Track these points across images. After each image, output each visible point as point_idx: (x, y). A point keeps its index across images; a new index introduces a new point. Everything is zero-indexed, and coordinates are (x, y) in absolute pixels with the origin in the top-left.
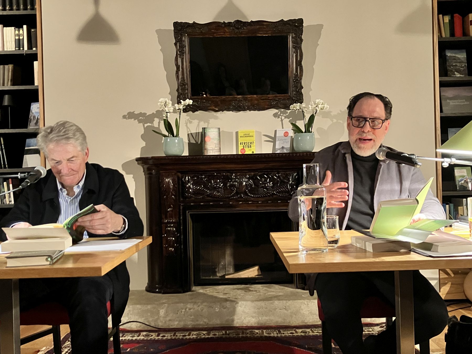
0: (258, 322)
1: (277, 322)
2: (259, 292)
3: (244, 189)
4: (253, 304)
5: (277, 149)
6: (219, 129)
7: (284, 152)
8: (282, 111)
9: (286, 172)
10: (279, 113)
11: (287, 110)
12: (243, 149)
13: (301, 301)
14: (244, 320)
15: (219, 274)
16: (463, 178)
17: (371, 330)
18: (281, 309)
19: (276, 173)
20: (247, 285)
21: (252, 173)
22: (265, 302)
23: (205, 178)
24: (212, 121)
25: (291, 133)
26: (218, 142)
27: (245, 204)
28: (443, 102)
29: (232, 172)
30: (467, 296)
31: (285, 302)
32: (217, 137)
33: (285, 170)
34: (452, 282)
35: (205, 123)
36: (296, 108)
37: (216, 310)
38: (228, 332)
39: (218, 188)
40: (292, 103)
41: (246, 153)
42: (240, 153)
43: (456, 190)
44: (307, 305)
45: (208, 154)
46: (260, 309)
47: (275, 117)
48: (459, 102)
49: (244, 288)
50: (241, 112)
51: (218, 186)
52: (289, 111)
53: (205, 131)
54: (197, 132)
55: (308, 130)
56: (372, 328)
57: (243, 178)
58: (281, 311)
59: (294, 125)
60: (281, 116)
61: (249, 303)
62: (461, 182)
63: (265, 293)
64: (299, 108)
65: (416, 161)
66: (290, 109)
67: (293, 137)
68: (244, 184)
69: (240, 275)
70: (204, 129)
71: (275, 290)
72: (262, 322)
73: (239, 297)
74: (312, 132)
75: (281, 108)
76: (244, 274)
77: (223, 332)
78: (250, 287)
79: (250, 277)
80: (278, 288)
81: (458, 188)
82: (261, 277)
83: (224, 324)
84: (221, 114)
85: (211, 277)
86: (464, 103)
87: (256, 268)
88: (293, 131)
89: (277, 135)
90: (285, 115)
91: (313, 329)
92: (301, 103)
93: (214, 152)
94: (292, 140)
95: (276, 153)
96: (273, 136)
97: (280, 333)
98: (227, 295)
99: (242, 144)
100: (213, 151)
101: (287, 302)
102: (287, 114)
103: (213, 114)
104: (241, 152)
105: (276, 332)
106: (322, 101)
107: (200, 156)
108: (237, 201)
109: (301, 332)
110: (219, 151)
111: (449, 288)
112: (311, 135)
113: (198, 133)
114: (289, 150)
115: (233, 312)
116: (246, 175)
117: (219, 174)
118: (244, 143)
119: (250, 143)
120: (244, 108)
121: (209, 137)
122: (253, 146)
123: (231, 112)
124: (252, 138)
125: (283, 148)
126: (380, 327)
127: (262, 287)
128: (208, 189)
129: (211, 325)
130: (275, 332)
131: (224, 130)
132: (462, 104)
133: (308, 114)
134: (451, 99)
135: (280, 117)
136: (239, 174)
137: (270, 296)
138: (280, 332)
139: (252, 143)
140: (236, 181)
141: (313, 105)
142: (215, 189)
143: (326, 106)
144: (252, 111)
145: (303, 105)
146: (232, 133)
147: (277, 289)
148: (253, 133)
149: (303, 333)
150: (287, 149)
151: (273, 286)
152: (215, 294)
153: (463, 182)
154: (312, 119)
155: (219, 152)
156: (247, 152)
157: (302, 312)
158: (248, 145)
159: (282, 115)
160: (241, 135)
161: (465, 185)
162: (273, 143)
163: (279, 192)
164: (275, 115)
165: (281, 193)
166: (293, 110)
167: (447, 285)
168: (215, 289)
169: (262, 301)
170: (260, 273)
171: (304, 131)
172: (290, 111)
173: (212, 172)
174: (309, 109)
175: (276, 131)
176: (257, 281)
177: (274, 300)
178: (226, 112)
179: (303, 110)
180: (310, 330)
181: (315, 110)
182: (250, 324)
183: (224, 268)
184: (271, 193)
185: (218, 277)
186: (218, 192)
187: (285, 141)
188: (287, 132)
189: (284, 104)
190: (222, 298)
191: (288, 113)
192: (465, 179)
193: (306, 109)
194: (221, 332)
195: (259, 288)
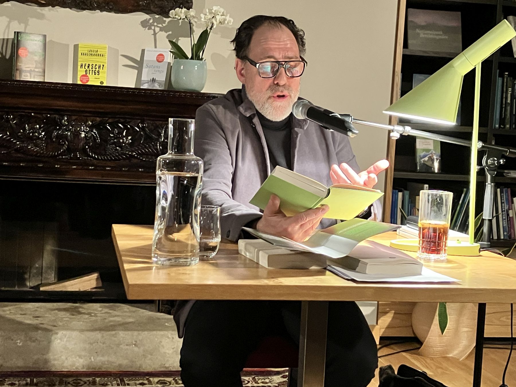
0: (88, 365)
1: (120, 365)
2: (96, 315)
3: (81, 144)
4: (83, 336)
5: (144, 82)
6: (45, 36)
7: (155, 88)
8: (156, 18)
9: (156, 122)
10: (151, 21)
11: (165, 17)
12: (85, 76)
13: (162, 333)
14: (66, 361)
15: (30, 284)
16: (427, 153)
17: (267, 381)
18: (128, 344)
19: (139, 121)
20: (76, 303)
21: (98, 119)
22: (103, 332)
23: (14, 119)
24: (32, 21)
25: (169, 58)
26: (42, 58)
27: (81, 169)
28: (410, 32)
29: (62, 113)
30: (416, 333)
31: (136, 333)
32: (40, 51)
33: (154, 119)
34: (395, 311)
35: (20, 23)
36: (179, 16)
37: (18, 344)
38: (35, 380)
39: (35, 139)
40: (173, 7)
41: (89, 83)
42: (79, 82)
43: (415, 170)
44: (172, 339)
45: (22, 79)
46: (94, 345)
47: (143, 27)
48: (433, 35)
49: (71, 308)
50: (86, 12)
51: (36, 136)
52: (167, 20)
53: (19, 38)
54: (6, 37)
55: (196, 56)
56: (270, 377)
57: (82, 125)
58: (128, 347)
59: (174, 45)
60: (155, 26)
61: (75, 334)
62: (424, 159)
63: (105, 319)
64: (184, 17)
65: (350, 127)
66: (170, 17)
67: (172, 65)
68: (83, 135)
69: (65, 286)
70: (17, 34)
71: (120, 314)
72: (95, 364)
73: (60, 324)
74: (204, 60)
75: (155, 13)
76: (72, 285)
77: (26, 381)
78: (81, 307)
79: (82, 290)
80: (128, 310)
81: (418, 168)
82: (102, 291)
83: (30, 367)
84: (50, 10)
85: (16, 288)
86: (440, 37)
87: (94, 277)
88: (172, 54)
89: (145, 59)
90: (160, 25)
91: (177, 378)
92: (188, 9)
93: (32, 76)
94: (170, 68)
95: (142, 87)
96: (139, 59)
97: (123, 383)
98: (39, 318)
99: (83, 67)
100: (30, 74)
101: (139, 334)
102: (164, 25)
103: (37, 9)
104: (81, 81)
105: (117, 381)
106: (222, 10)
107: (8, 80)
108: (68, 162)
109: (157, 383)
110: (43, 74)
111: (391, 319)
112: (200, 63)
113: (8, 39)
114: (164, 86)
115: (47, 348)
116: (87, 121)
117: (39, 116)
118: (87, 65)
119: (97, 67)
120: (91, 5)
121: (26, 49)
122: (104, 73)
123: (68, 9)
124: (102, 57)
125: (153, 80)
126: (281, 377)
127: (100, 307)
128: (18, 138)
129: (8, 367)
130: (115, 382)
131: (53, 40)
132: (438, 37)
133: (200, 28)
134: (423, 28)
135: (153, 28)
136: (74, 118)
137: (112, 323)
138: (124, 381)
139: (101, 68)
140: (69, 130)
141: (208, 14)
142: (31, 139)
143: (228, 18)
144: (105, 13)
145: (192, 12)
146: (68, 46)
147: (126, 312)
148: (105, 51)
149: (161, 383)
150: (160, 84)
151: (118, 307)
152: (19, 318)
153: (426, 159)
154: (204, 36)
155: (43, 77)
156: (91, 81)
157: (162, 350)
158: (94, 69)
159: (155, 24)
160: (83, 52)
161: (429, 164)
162: (136, 71)
163: (142, 154)
164: (144, 24)
165: (145, 156)
166: (174, 18)
167: (388, 315)
168: (20, 308)
169: (98, 332)
170: (100, 285)
171: (190, 56)
172: (170, 19)
173: (27, 111)
174: (201, 21)
175: (143, 51)
176: (93, 298)
177: (119, 330)
178: (59, 10)
179: (192, 21)
180: (172, 379)
181: (209, 23)
182: (74, 368)
183: (40, 273)
184: (128, 154)
185: (27, 287)
186: (36, 145)
187: (158, 69)
188: (161, 55)
189: (160, 7)
190: (29, 325)
191: (166, 23)
192: (431, 155)
193: (196, 20)
194: (23, 380)
195: (96, 310)
